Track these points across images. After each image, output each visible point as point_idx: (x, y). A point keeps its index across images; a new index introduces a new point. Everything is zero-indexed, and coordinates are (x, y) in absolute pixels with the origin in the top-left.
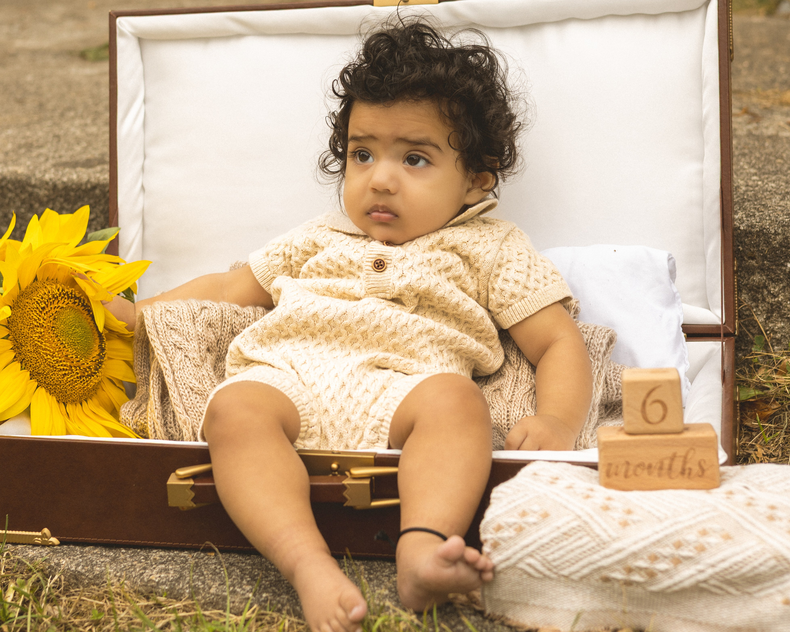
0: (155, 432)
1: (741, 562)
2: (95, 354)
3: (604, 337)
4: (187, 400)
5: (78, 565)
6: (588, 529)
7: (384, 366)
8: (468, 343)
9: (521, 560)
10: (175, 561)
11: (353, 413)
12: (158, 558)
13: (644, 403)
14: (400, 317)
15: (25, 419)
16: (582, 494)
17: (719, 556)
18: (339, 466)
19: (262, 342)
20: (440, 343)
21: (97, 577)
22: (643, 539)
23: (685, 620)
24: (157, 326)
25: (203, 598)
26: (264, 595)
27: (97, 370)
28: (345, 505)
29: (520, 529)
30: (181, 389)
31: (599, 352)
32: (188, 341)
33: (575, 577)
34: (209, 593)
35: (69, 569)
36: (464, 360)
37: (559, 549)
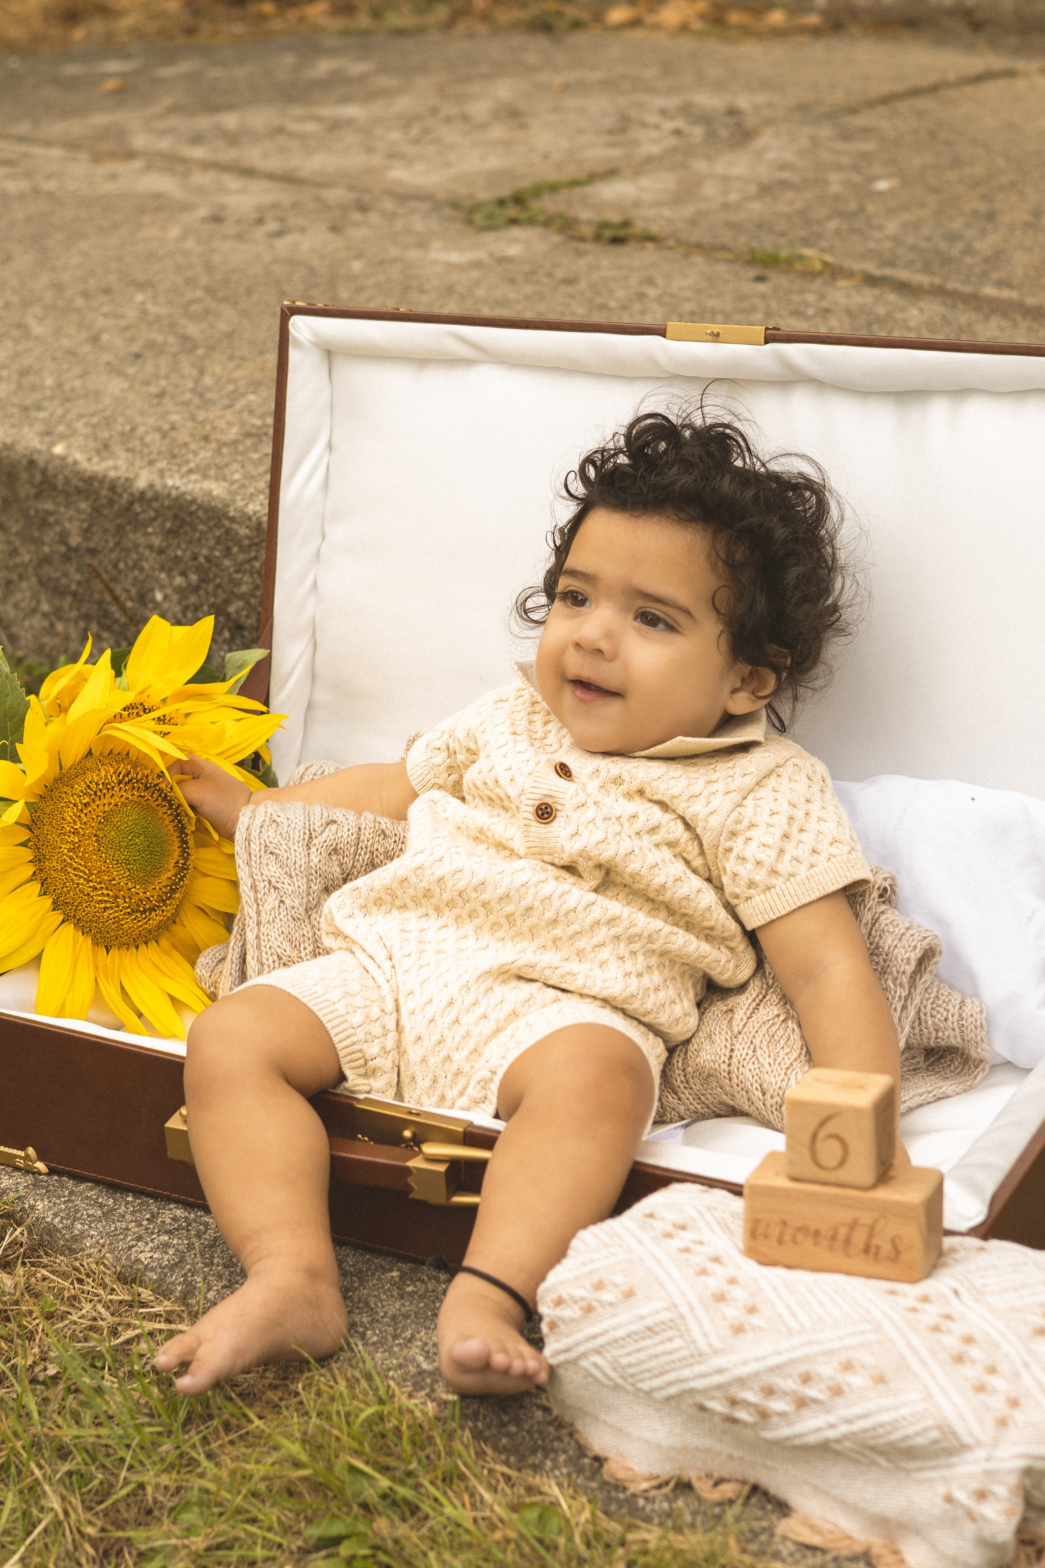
1: (889, 1424)
3: (914, 947)
5: (56, 1215)
6: (683, 1328)
7: (530, 977)
9: (584, 1355)
10: (188, 1231)
11: (457, 1049)
12: (168, 1221)
13: (815, 1136)
14: (566, 896)
16: (698, 1265)
17: (858, 1410)
18: (413, 1134)
19: (365, 909)
20: (631, 940)
21: (75, 1239)
22: (757, 1360)
23: (815, 1488)
24: (252, 845)
27: (163, 901)
28: (410, 1196)
29: (589, 1309)
30: (264, 954)
32: (291, 877)
33: (659, 1395)
35: (43, 1218)
37: (639, 1351)
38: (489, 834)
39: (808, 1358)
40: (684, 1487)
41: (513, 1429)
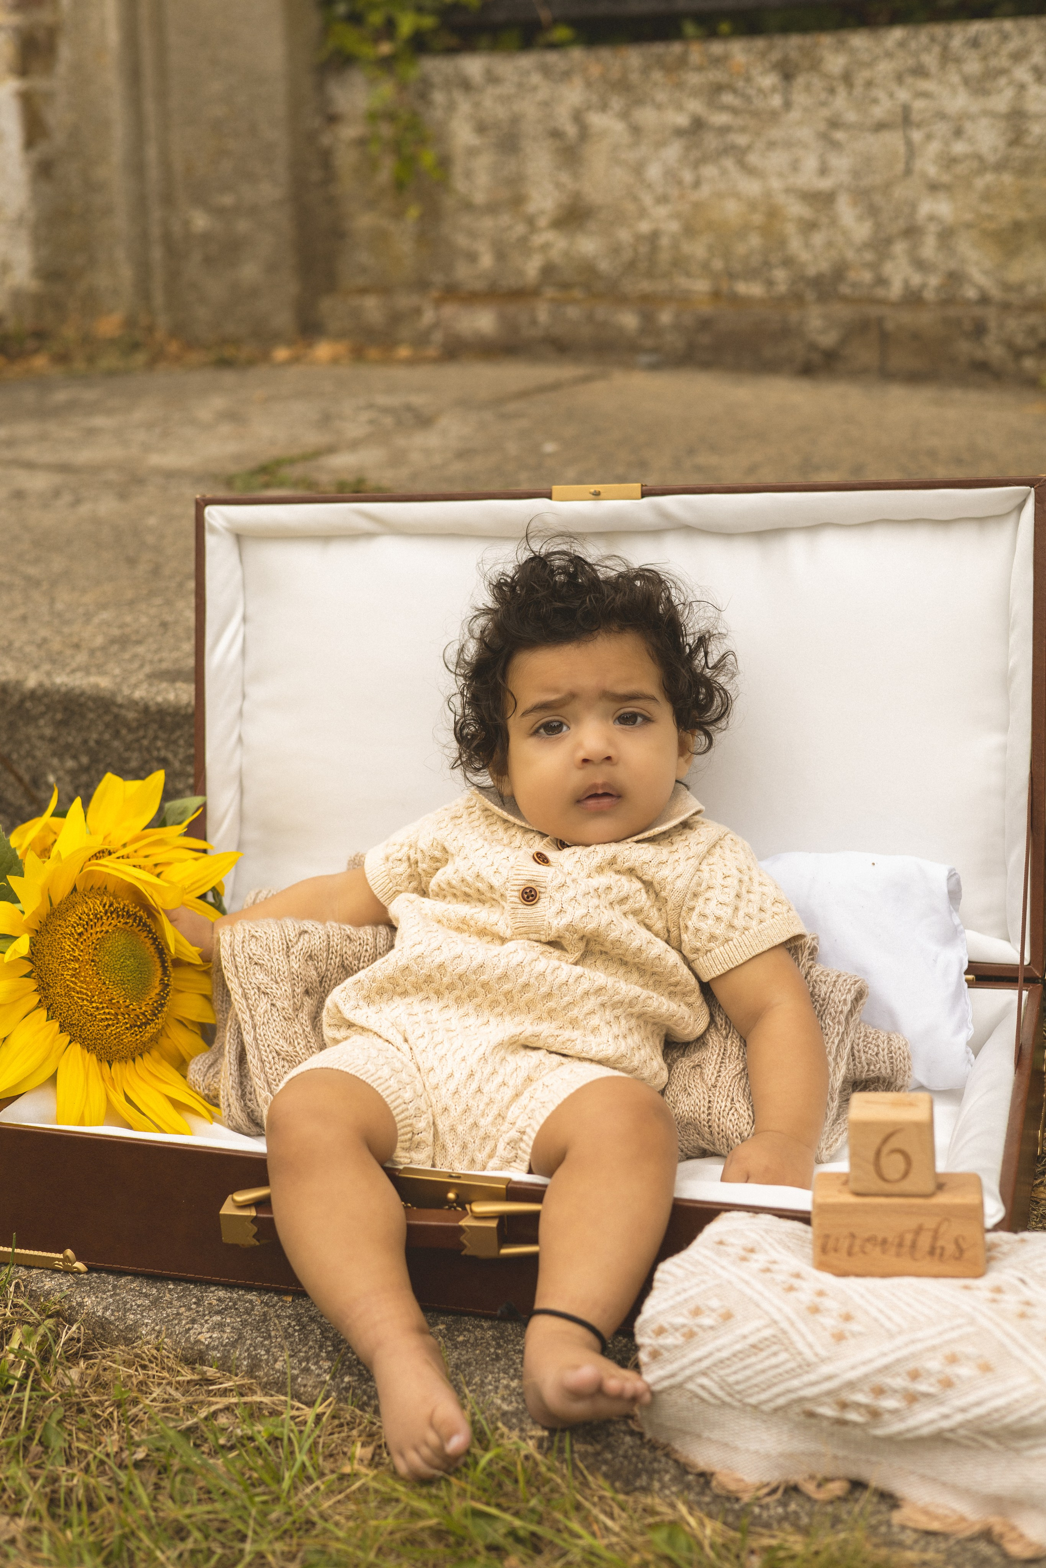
0: (229, 1105)
2: (153, 994)
3: (849, 990)
4: (271, 1068)
5: (106, 1309)
6: (786, 1341)
7: (534, 1045)
8: (656, 1004)
9: (690, 1378)
10: (236, 1309)
11: (483, 1116)
12: (215, 1302)
13: (878, 1153)
14: (558, 972)
15: (49, 1090)
16: (784, 1282)
18: (457, 1195)
19: (369, 999)
20: (614, 1006)
21: (129, 1329)
22: (864, 1363)
23: (923, 1476)
24: (237, 958)
25: (266, 1375)
26: (347, 1379)
27: (155, 1015)
28: (463, 1253)
29: (691, 1335)
30: (263, 1052)
31: (841, 1012)
32: (277, 983)
33: (766, 1408)
34: (273, 1369)
35: (94, 1313)
36: (649, 1026)
37: (745, 1368)
38: (472, 923)
39: (913, 1356)
40: (793, 1490)
41: (609, 1456)
